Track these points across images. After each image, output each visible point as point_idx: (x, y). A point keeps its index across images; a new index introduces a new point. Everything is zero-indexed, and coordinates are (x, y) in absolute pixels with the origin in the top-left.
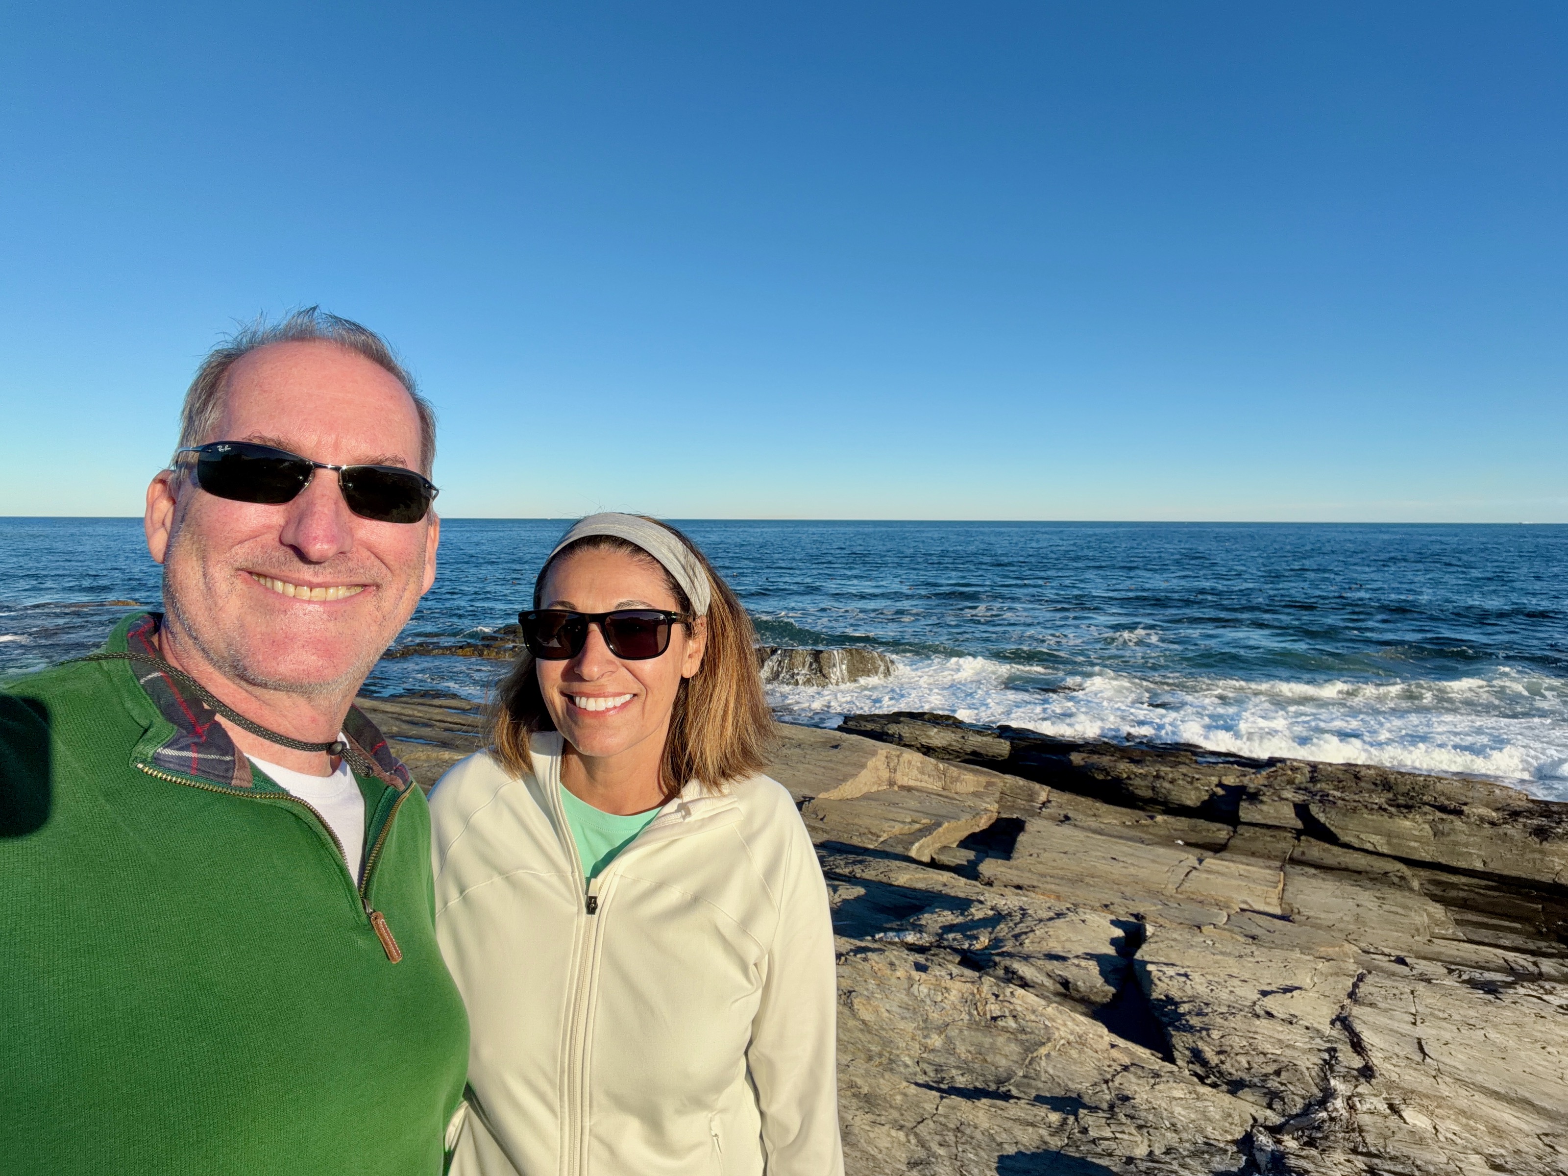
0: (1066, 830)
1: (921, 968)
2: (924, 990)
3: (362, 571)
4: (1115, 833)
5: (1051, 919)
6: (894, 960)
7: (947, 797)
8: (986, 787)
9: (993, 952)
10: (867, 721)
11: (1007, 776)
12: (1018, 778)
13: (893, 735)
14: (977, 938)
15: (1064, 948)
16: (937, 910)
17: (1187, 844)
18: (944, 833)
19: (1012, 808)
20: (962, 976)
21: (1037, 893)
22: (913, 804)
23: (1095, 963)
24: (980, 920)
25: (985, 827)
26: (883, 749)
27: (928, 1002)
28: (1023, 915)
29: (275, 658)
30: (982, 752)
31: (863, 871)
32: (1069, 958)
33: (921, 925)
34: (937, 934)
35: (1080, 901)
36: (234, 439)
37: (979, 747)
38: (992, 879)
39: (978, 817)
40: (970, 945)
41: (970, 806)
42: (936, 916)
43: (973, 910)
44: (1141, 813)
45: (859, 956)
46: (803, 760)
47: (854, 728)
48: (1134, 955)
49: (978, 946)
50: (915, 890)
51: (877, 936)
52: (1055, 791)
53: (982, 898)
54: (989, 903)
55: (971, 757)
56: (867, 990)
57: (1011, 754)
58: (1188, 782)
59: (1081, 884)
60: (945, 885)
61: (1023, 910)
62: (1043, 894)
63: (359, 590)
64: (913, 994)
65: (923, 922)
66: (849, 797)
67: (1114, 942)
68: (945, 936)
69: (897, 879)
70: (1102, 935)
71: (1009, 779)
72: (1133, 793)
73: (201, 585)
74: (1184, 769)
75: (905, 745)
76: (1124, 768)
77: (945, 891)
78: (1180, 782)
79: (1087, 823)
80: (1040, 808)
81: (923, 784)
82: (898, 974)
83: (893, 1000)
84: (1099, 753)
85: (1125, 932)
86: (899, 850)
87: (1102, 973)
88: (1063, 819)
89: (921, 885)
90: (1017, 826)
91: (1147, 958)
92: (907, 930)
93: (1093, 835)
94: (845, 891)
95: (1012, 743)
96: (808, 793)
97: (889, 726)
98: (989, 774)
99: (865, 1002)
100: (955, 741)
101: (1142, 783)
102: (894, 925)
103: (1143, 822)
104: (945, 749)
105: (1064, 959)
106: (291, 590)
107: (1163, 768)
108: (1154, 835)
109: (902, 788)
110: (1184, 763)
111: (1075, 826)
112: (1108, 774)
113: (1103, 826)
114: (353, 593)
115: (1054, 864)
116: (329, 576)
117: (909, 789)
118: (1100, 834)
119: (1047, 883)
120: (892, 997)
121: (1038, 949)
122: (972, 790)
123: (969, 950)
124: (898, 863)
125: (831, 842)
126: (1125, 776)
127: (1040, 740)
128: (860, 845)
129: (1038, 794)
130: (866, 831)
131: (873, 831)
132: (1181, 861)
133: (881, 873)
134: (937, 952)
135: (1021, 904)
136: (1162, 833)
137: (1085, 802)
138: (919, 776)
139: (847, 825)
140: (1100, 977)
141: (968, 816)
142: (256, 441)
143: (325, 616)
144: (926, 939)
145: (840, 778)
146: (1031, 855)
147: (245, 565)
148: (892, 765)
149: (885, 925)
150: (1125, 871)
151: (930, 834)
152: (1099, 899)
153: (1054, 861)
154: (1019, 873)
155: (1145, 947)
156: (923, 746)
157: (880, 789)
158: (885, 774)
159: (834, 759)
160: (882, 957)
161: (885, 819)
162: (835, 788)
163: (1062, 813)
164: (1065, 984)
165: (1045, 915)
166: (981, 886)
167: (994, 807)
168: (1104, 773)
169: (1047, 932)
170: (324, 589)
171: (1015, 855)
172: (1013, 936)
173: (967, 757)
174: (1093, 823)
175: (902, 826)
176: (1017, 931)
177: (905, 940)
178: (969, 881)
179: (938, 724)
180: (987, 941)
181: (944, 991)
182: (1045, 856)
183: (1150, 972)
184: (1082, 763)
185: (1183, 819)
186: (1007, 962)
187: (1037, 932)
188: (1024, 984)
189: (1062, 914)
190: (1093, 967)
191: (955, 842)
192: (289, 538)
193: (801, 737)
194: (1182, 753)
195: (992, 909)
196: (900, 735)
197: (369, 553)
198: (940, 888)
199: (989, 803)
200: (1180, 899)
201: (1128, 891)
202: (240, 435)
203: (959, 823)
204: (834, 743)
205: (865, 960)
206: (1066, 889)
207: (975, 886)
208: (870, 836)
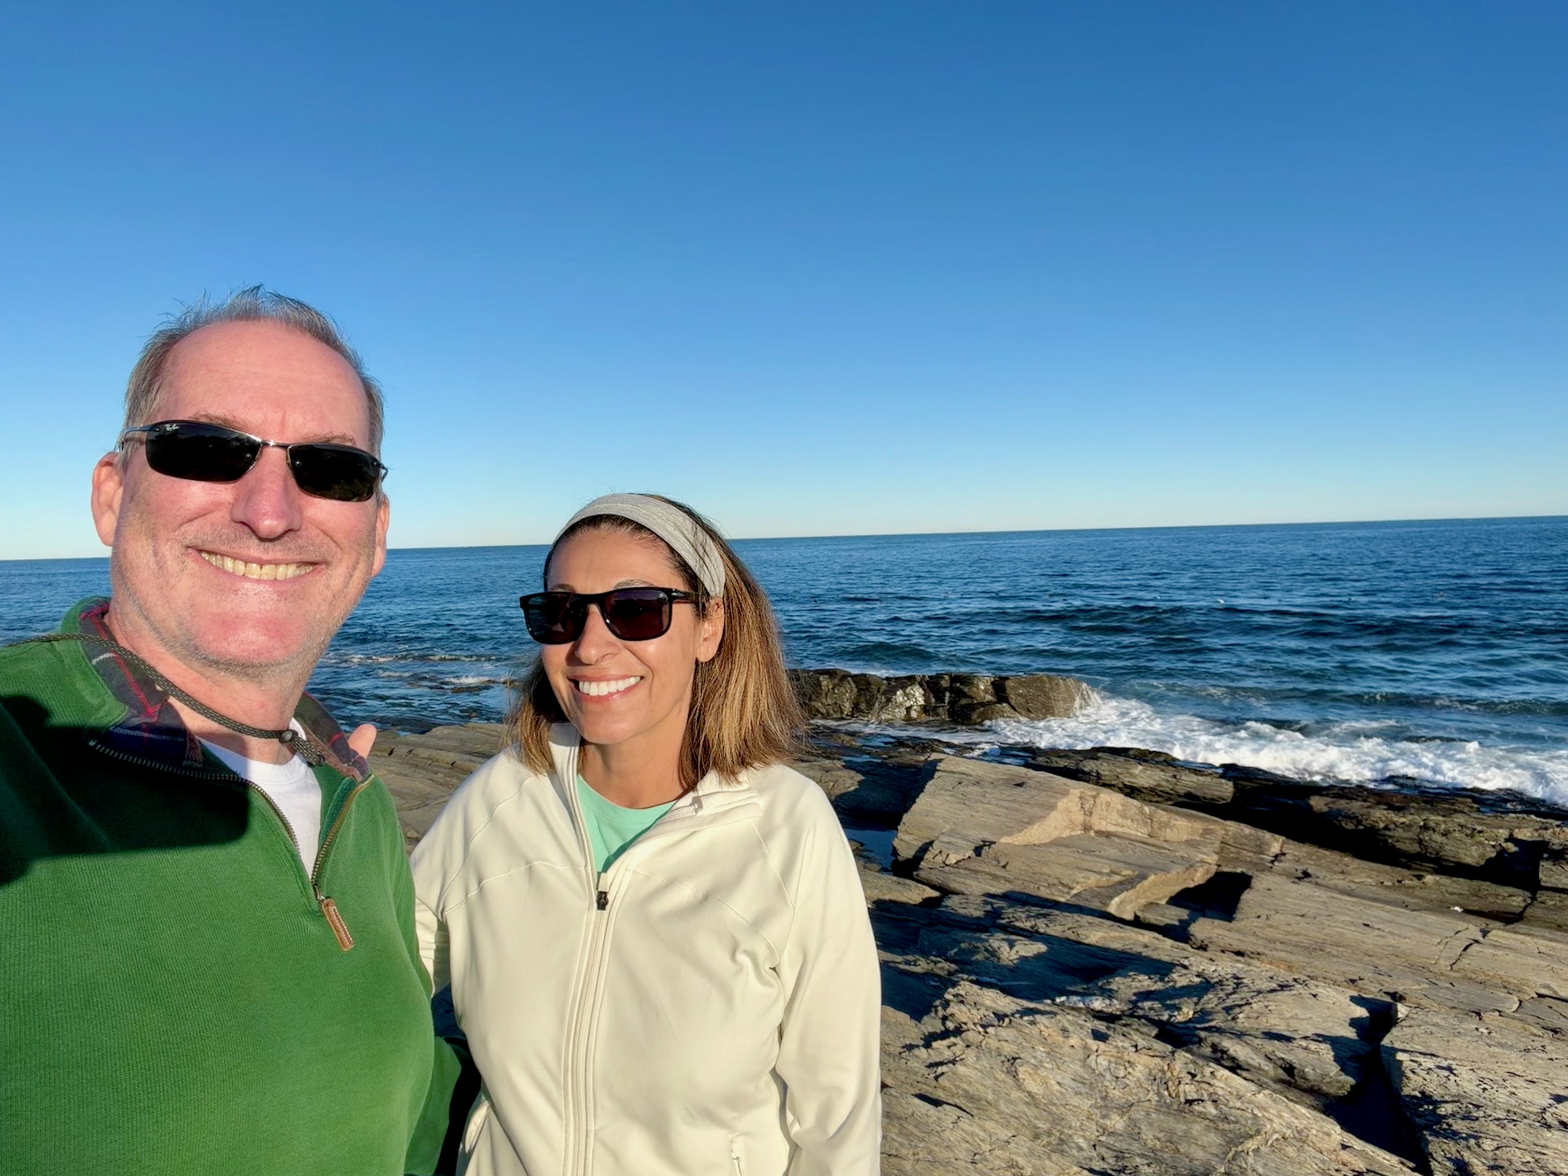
0: (1305, 888)
1: (1099, 1036)
2: (1103, 1062)
3: (312, 548)
4: (1370, 895)
5: (1272, 991)
6: (1067, 1025)
7: (1153, 845)
8: (1202, 835)
9: (1198, 1026)
10: (1059, 757)
11: (1229, 823)
12: (1243, 826)
13: (1089, 773)
14: (1179, 1009)
15: (1288, 1026)
16: (1131, 973)
17: (1467, 911)
18: (1150, 887)
19: (1237, 860)
20: (1149, 1049)
21: (1262, 962)
22: (1112, 852)
23: (1329, 1047)
24: (1183, 987)
25: (1201, 882)
26: (1076, 788)
27: (1108, 1076)
28: (1238, 984)
29: (226, 639)
30: (1198, 794)
31: (1047, 925)
32: (1295, 1039)
33: (1111, 990)
34: (1131, 1002)
35: (1317, 972)
36: (180, 418)
37: (1195, 788)
38: (1206, 942)
39: (1192, 870)
40: (1171, 1017)
41: (1182, 857)
42: (1129, 980)
43: (1175, 976)
44: (1406, 872)
45: (1026, 1018)
46: (982, 799)
47: (1045, 764)
48: (1381, 1040)
49: (1180, 1018)
50: (1106, 950)
51: (1058, 1000)
52: (1291, 841)
53: (1186, 963)
54: (1194, 969)
55: (1184, 800)
56: (1035, 1057)
57: (1234, 794)
58: (1467, 835)
59: (1321, 953)
60: (1146, 946)
61: (1238, 978)
62: (1271, 963)
63: (310, 569)
64: (1090, 1067)
65: (1114, 987)
66: (1037, 842)
67: (1355, 1023)
68: (1140, 1004)
69: (1088, 937)
70: (1340, 1014)
71: (1232, 826)
72: (1394, 846)
73: (152, 565)
74: (1460, 819)
75: (1105, 785)
76: (1380, 816)
77: (1146, 953)
78: (1457, 835)
79: (1332, 882)
80: (1272, 862)
81: (1126, 830)
82: (1072, 1042)
83: (1066, 1072)
84: (1347, 798)
85: (1369, 1012)
86: (1096, 904)
87: (1338, 1059)
88: (1301, 875)
89: (1116, 945)
90: (1243, 882)
91: (1397, 1045)
92: (1095, 994)
93: (1340, 897)
94: (1022, 946)
95: (1235, 785)
96: (989, 837)
97: (1085, 763)
98: (1208, 821)
99: (1031, 1071)
100: (1164, 780)
101: (1405, 835)
102: (1078, 988)
103: (1407, 882)
104: (1152, 790)
105: (1289, 1039)
106: (240, 567)
107: (1433, 817)
108: (1422, 898)
109: (1099, 833)
110: (1462, 812)
111: (1317, 884)
112: (1359, 822)
113: (1353, 886)
114: (303, 572)
115: (1289, 929)
116: (279, 553)
117: (1108, 835)
118: (1349, 894)
119: (1276, 950)
120: (1064, 1068)
121: (1256, 1026)
122: (1185, 837)
123: (1168, 1022)
124: (1089, 918)
125: (1014, 892)
126: (1382, 825)
127: (1272, 781)
128: (1049, 897)
129: (1269, 845)
130: (1056, 881)
131: (1065, 882)
132: (1457, 933)
133: (1069, 929)
134: (1129, 1022)
135: (1235, 971)
136: (1434, 896)
137: (1330, 856)
138: (1120, 820)
139: (1033, 873)
140: (1335, 1064)
141: (1181, 869)
142: (204, 420)
143: (275, 596)
144: (1116, 1006)
145: (1026, 820)
146: (1259, 917)
147: (194, 542)
148: (1087, 807)
149: (1069, 988)
150: (1382, 942)
151: (1133, 887)
152: (1344, 973)
153: (1289, 925)
154: (1241, 937)
155: (1395, 1031)
156: (1126, 786)
157: (1073, 834)
158: (1079, 818)
159: (1019, 798)
160: (1053, 1021)
161: (1078, 868)
162: (1020, 831)
163: (1301, 868)
164: (1289, 1069)
165: (1266, 986)
166: (1192, 950)
167: (1213, 859)
168: (1354, 821)
169: (1267, 1007)
170: (273, 566)
171: (1238, 915)
172: (1223, 1009)
173: (1180, 799)
174: (1340, 882)
175: (1098, 877)
176: (1229, 1003)
177: (1092, 1006)
178: (1176, 944)
179: (1146, 761)
180: (1191, 1013)
181: (1127, 1065)
182: (1276, 919)
183: (1401, 1062)
184: (1325, 809)
185: (1462, 880)
186: (1215, 1038)
187: (1254, 1005)
188: (1235, 1067)
189: (1287, 986)
190: (1326, 1052)
191: (1165, 897)
192: (240, 515)
193: (980, 773)
194: (1460, 799)
195: (1198, 976)
196: (1098, 773)
197: (318, 531)
198: (1139, 949)
199: (1205, 854)
200: (1454, 978)
201: (1384, 965)
202: (186, 414)
203: (1168, 875)
204: (1019, 782)
205: (1033, 1023)
206: (1301, 958)
207: (1184, 949)
208: (1060, 887)
